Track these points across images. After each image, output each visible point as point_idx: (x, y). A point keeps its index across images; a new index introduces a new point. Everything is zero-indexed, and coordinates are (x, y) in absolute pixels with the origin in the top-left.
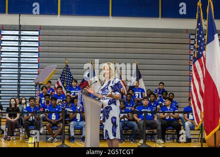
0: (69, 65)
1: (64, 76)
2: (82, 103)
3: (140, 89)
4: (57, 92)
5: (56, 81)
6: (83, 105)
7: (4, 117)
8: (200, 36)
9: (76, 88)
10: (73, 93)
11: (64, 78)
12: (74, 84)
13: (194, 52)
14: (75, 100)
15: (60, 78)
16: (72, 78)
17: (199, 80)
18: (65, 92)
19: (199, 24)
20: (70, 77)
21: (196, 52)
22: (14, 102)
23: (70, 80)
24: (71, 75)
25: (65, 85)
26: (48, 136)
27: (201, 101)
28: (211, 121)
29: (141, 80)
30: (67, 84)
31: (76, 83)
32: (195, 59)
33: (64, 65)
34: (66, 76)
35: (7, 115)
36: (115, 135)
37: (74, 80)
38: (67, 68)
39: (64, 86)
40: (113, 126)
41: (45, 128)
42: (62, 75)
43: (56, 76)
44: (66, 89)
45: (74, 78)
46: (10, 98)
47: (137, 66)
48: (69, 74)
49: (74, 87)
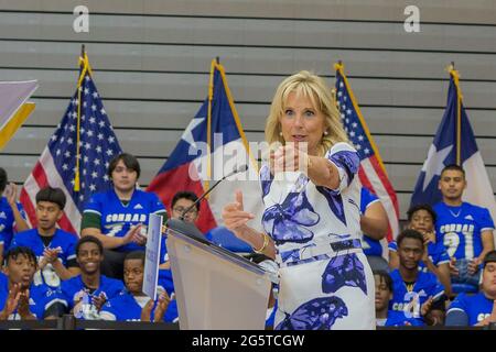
0: (97, 78)
1: (74, 135)
2: (166, 279)
3: (467, 208)
4: (33, 219)
5: (30, 163)
6: (170, 290)
9: (133, 202)
10: (117, 229)
11: (72, 148)
12: (122, 177)
14: (131, 263)
15: (53, 146)
16: (115, 147)
18: (75, 219)
20: (104, 144)
23: (103, 157)
24: (107, 132)
25: (76, 182)
29: (475, 166)
30: (88, 179)
31: (132, 176)
33: (73, 81)
34: (83, 138)
37: (124, 156)
38: (88, 100)
39: (70, 188)
42: (60, 133)
43: (31, 134)
44: (81, 206)
45: (124, 149)
47: (453, 90)
48: (97, 129)
49: (122, 197)
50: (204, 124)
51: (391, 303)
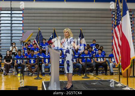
0: (41, 30)
1: (38, 37)
5: (33, 40)
7: (3, 62)
8: (118, 12)
11: (38, 39)
12: (44, 41)
13: (115, 22)
15: (36, 38)
17: (117, 38)
18: (39, 47)
19: (118, 5)
20: (42, 38)
21: (116, 21)
22: (9, 53)
25: (39, 42)
26: (29, 73)
27: (119, 50)
28: (125, 62)
32: (115, 26)
33: (38, 31)
34: (39, 37)
35: (5, 60)
36: (68, 71)
38: (40, 33)
39: (38, 43)
40: (67, 66)
41: (27, 68)
43: (33, 37)
44: (39, 45)
46: (6, 50)
47: (81, 31)
48: (41, 36)
49: (44, 44)
50: (53, 36)
51: (74, 55)
